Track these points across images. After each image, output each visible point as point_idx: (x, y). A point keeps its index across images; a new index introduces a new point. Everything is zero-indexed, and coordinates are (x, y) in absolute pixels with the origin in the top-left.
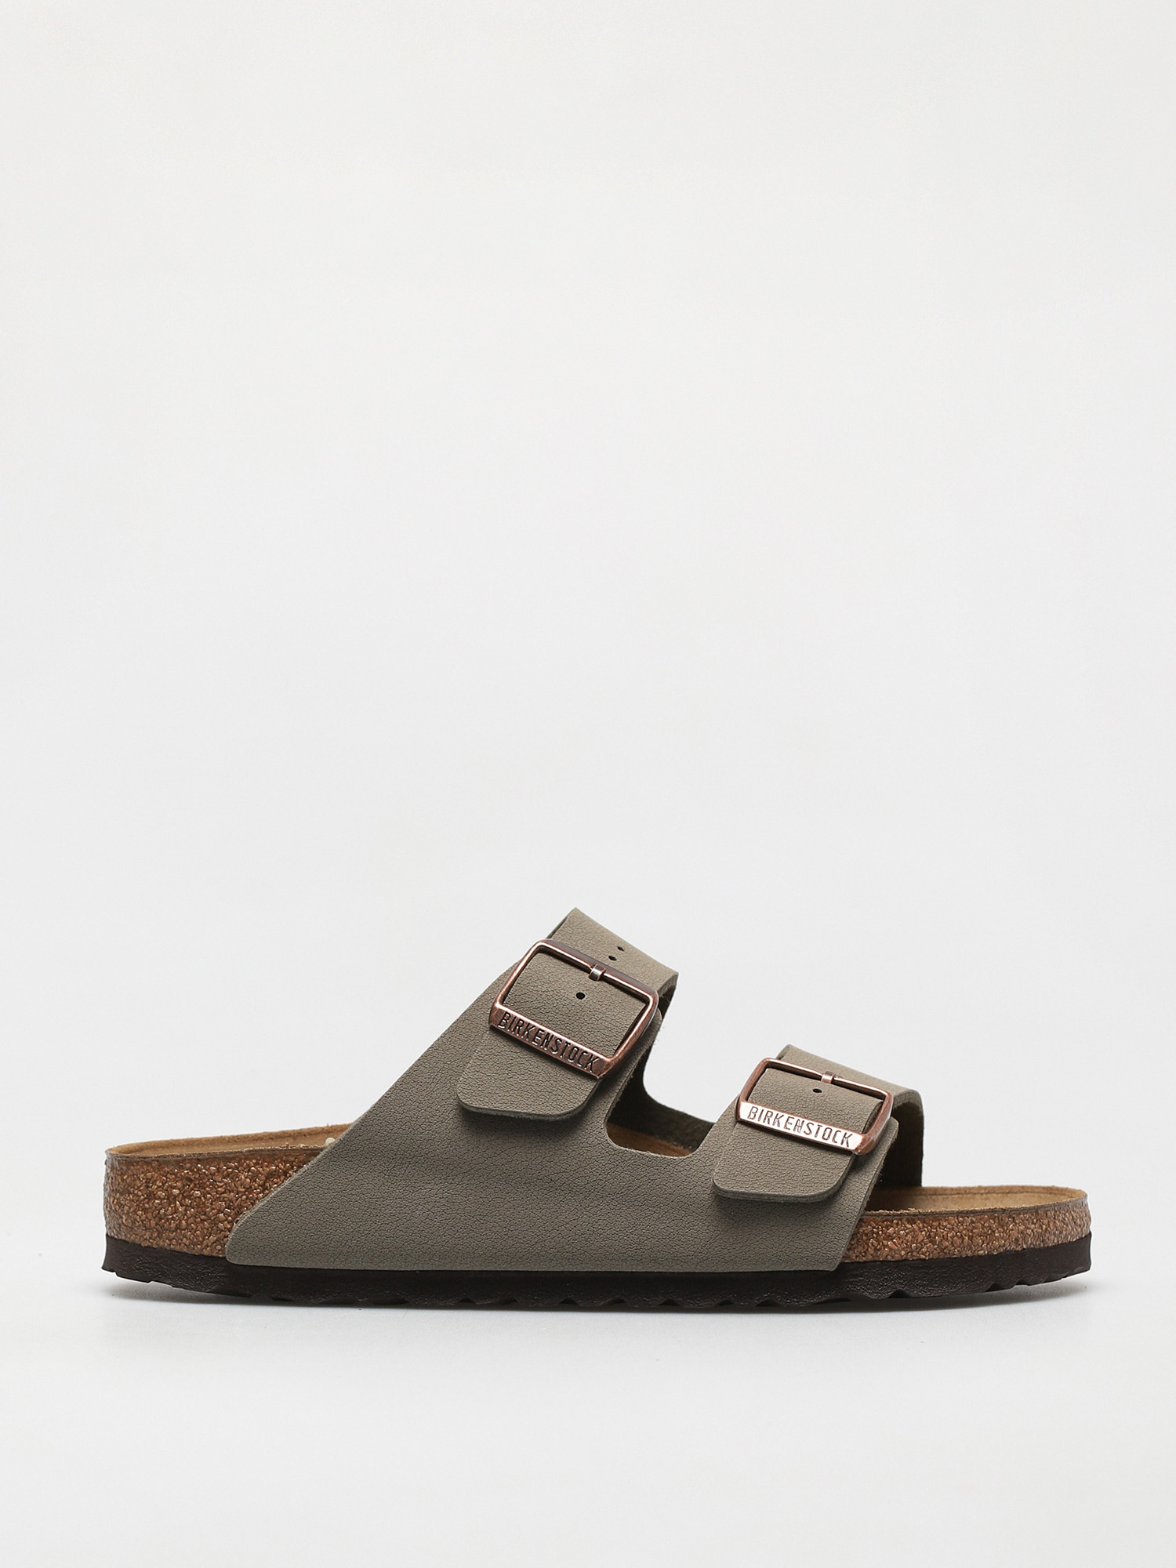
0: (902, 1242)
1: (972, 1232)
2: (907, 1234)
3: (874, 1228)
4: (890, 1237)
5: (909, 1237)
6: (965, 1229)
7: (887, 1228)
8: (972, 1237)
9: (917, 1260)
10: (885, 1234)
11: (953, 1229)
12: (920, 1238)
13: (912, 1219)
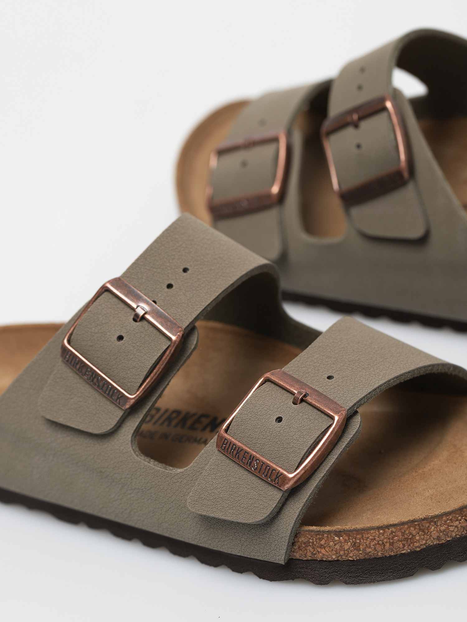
0: (332, 550)
1: (392, 539)
2: (335, 545)
3: (310, 539)
4: (321, 546)
5: (337, 547)
6: (386, 538)
7: (320, 540)
8: (393, 543)
9: (347, 560)
10: (319, 543)
11: (375, 539)
12: (346, 547)
13: (339, 533)
